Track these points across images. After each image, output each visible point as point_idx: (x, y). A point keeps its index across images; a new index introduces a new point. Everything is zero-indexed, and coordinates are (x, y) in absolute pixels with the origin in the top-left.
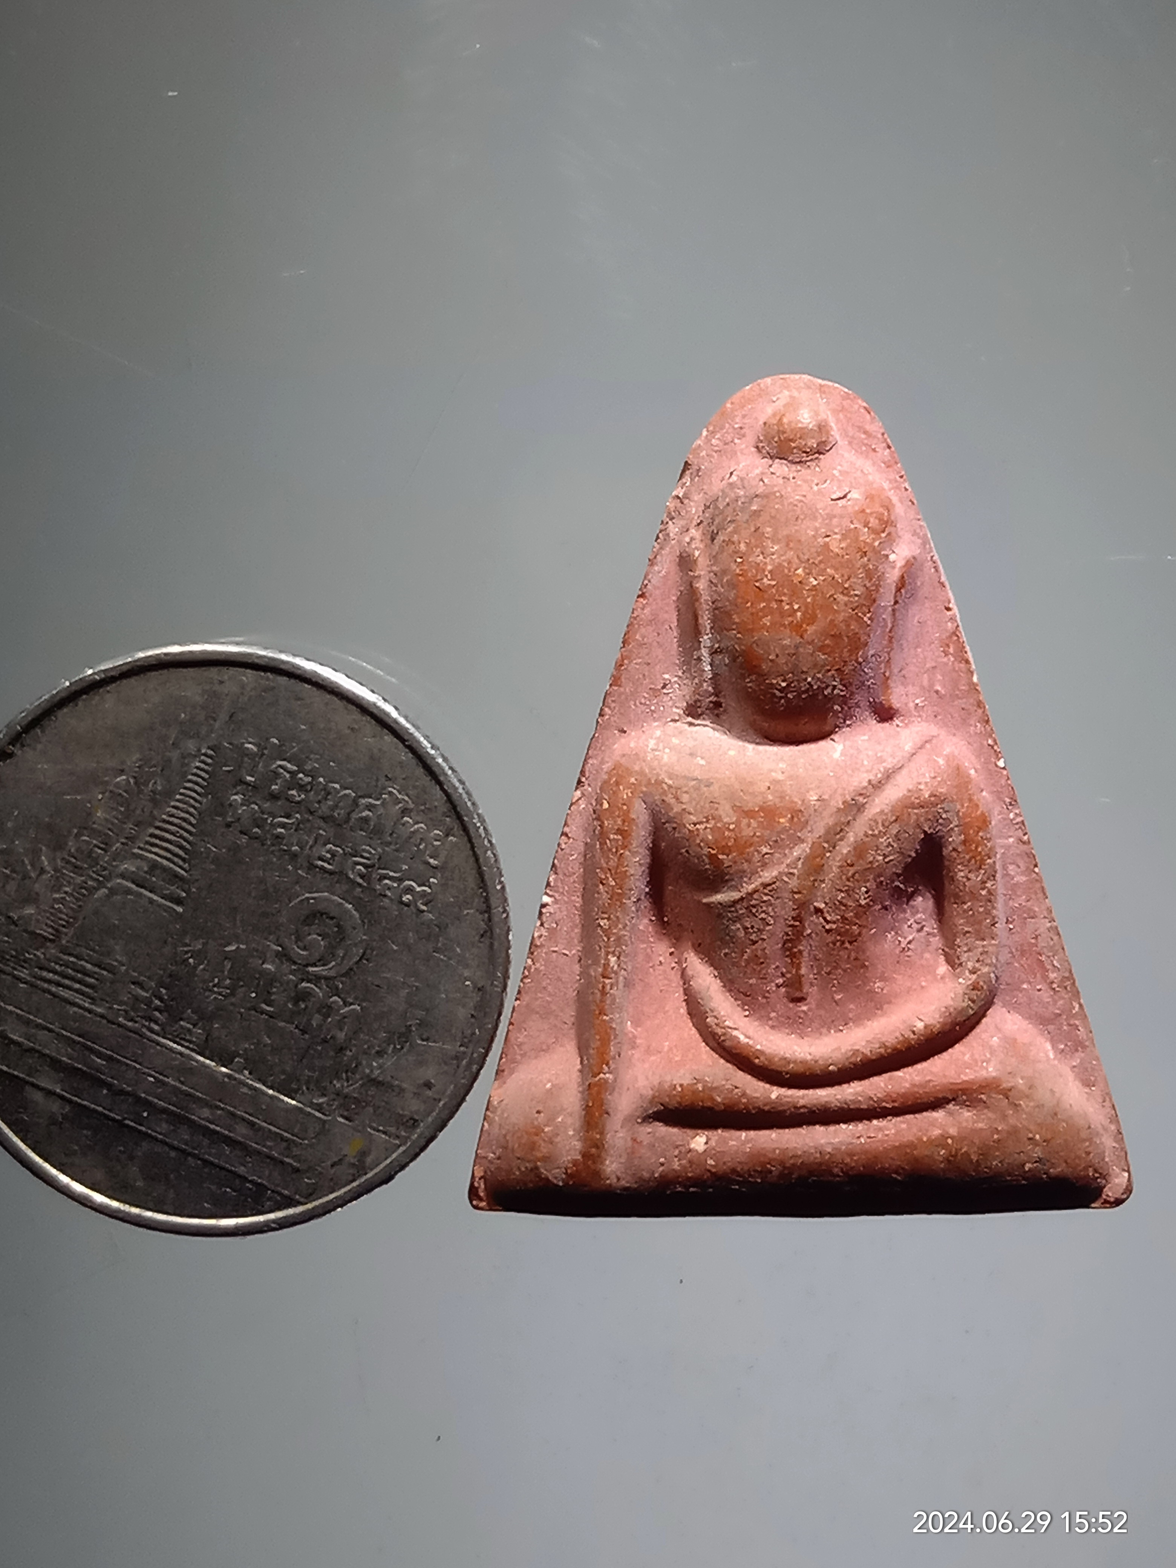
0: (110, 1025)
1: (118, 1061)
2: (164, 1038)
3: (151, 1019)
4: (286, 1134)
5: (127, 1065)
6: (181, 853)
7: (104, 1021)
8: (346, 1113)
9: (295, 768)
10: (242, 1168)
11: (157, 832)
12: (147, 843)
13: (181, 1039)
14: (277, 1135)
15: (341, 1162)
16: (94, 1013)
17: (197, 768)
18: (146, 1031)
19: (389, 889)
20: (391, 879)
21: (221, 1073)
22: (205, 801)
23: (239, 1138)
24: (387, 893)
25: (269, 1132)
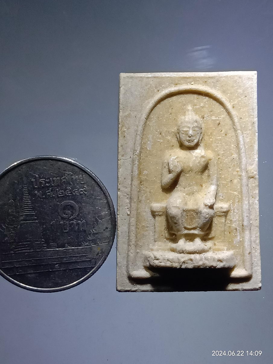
0: (36, 253)
2: (48, 249)
4: (84, 255)
5: (43, 259)
6: (31, 209)
8: (93, 243)
9: (44, 179)
11: (24, 208)
12: (23, 211)
13: (52, 247)
14: (82, 256)
15: (98, 254)
16: (31, 252)
17: (24, 190)
18: (44, 250)
19: (77, 193)
20: (76, 191)
21: (64, 250)
22: (29, 196)
23: (75, 261)
24: (77, 194)
25: (80, 256)
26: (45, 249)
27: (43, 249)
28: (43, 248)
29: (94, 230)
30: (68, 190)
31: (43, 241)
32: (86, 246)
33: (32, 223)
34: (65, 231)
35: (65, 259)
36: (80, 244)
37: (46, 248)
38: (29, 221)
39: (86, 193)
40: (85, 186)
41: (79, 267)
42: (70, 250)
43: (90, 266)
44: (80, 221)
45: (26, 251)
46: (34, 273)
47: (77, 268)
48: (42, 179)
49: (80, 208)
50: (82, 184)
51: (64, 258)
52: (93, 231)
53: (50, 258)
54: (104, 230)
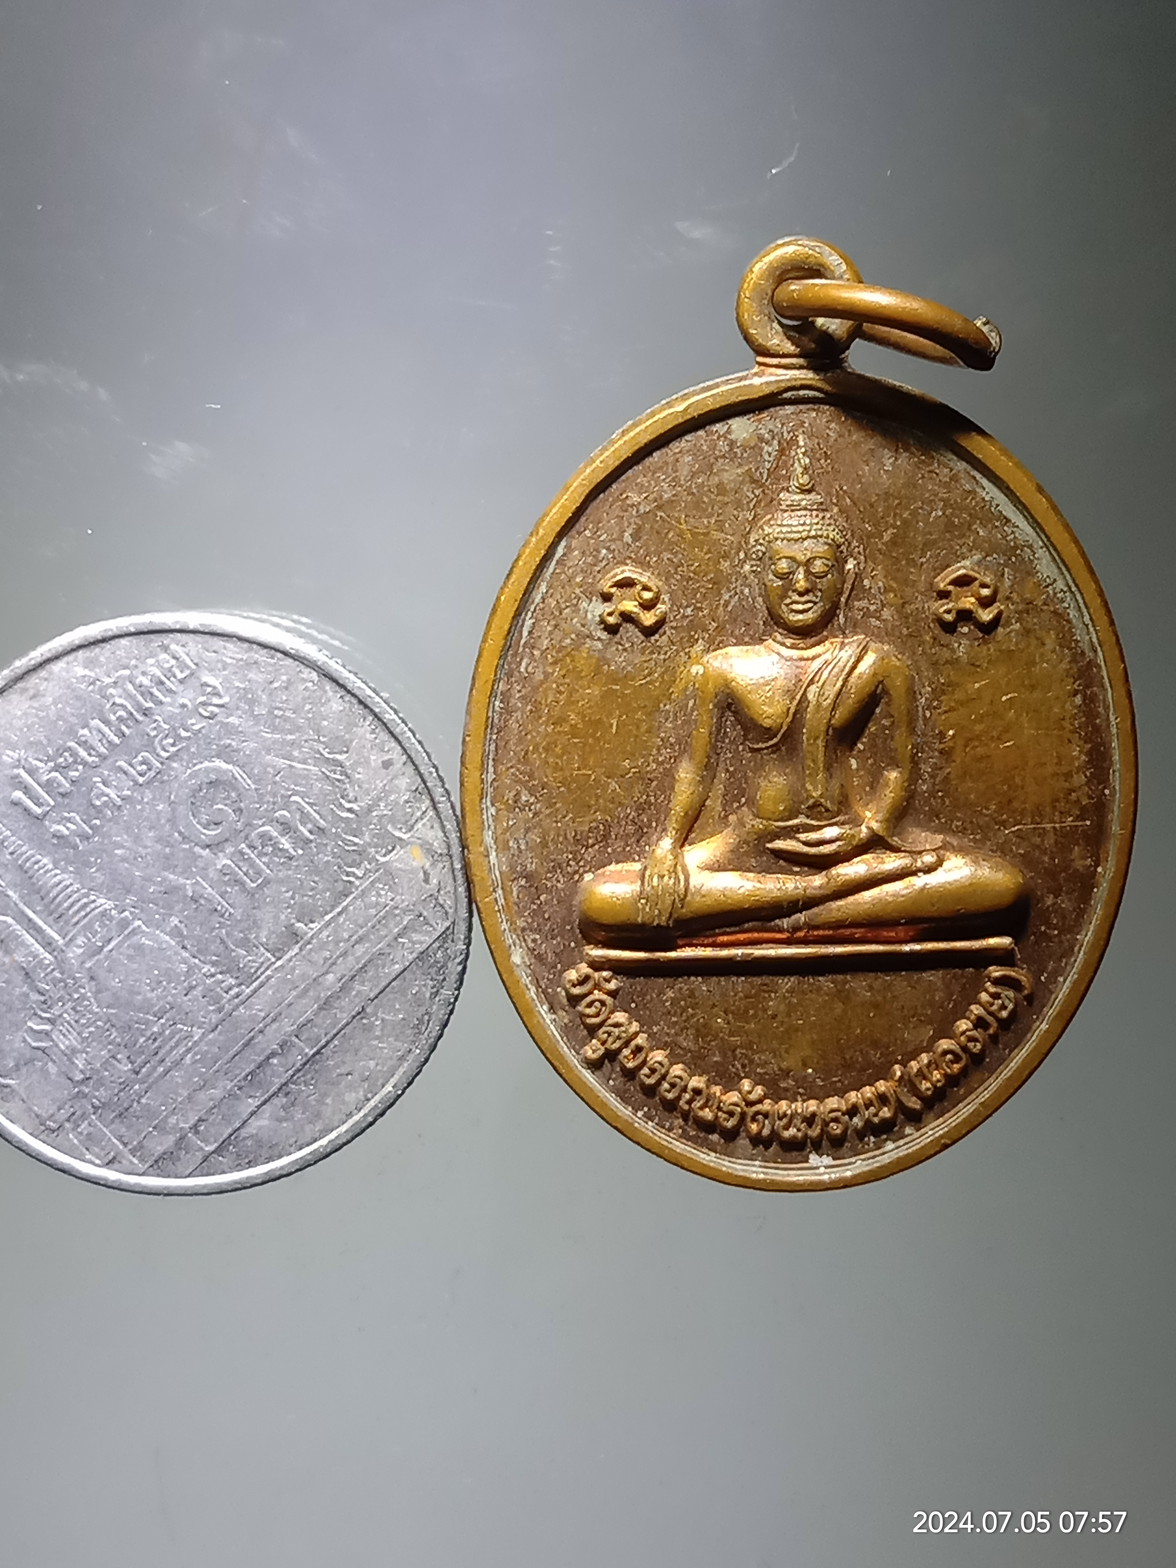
0: (216, 1032)
1: (253, 1038)
2: (248, 987)
3: (227, 992)
7: (211, 1035)
8: (383, 851)
9: (52, 764)
10: (397, 966)
12: (62, 928)
13: (256, 972)
14: (379, 921)
15: (428, 873)
16: (200, 1040)
17: (13, 853)
19: (195, 724)
20: (187, 718)
21: (301, 949)
22: (44, 861)
23: (369, 957)
24: (196, 727)
25: (373, 927)
26: (237, 996)
28: (228, 997)
29: (348, 805)
30: (156, 736)
32: (364, 878)
33: (123, 942)
34: (254, 884)
36: (340, 887)
38: (109, 942)
40: (207, 678)
44: (282, 812)
45: (181, 1050)
46: (264, 1103)
47: (391, 976)
49: (244, 765)
50: (181, 681)
51: (325, 974)
52: (350, 810)
53: (281, 1012)
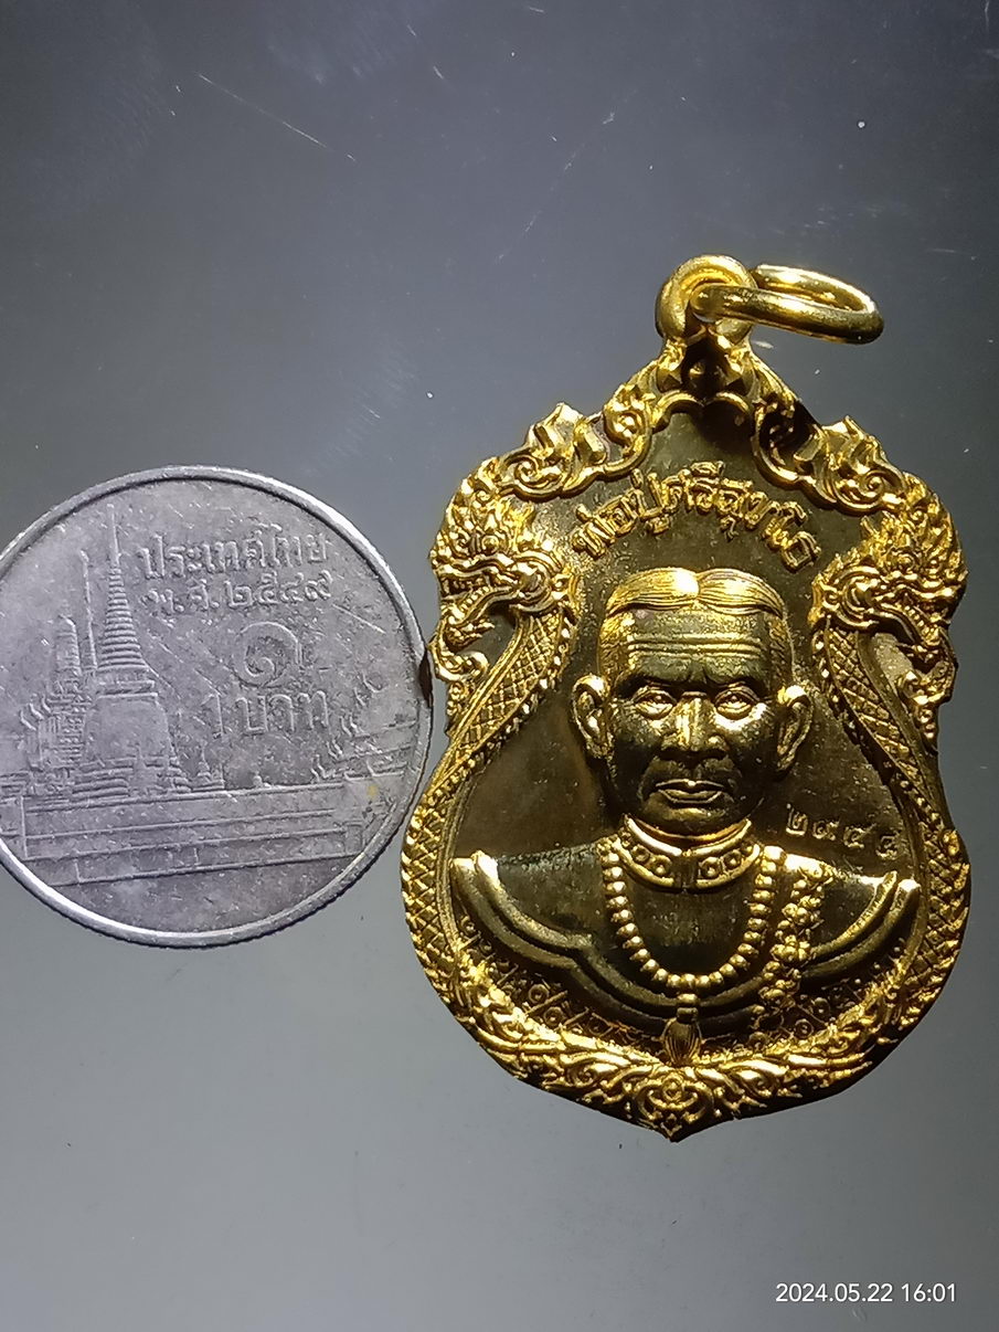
0: (147, 806)
1: (169, 828)
2: (193, 792)
3: (176, 785)
4: (319, 813)
5: (177, 827)
6: (132, 653)
7: (142, 805)
8: (351, 772)
9: (183, 549)
11: (107, 648)
12: (104, 659)
13: (206, 786)
14: (313, 816)
15: (369, 810)
16: (132, 803)
17: (111, 586)
18: (178, 795)
19: (296, 595)
20: (294, 587)
21: (247, 795)
22: (127, 607)
23: (287, 834)
24: (295, 598)
25: (306, 817)
26: (181, 792)
27: (173, 792)
28: (174, 789)
29: (354, 726)
30: (264, 584)
31: (174, 766)
32: (325, 780)
33: (136, 699)
34: (250, 729)
35: (251, 829)
36: (304, 774)
37: (183, 788)
38: (126, 692)
39: (329, 595)
40: (327, 572)
41: (300, 857)
42: (270, 796)
43: (340, 855)
44: (306, 695)
45: (116, 799)
46: (141, 878)
47: (291, 859)
48: (173, 548)
49: (306, 646)
50: (310, 562)
51: (249, 823)
52: (351, 729)
53: (200, 826)
54: (391, 726)
